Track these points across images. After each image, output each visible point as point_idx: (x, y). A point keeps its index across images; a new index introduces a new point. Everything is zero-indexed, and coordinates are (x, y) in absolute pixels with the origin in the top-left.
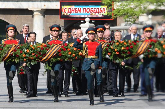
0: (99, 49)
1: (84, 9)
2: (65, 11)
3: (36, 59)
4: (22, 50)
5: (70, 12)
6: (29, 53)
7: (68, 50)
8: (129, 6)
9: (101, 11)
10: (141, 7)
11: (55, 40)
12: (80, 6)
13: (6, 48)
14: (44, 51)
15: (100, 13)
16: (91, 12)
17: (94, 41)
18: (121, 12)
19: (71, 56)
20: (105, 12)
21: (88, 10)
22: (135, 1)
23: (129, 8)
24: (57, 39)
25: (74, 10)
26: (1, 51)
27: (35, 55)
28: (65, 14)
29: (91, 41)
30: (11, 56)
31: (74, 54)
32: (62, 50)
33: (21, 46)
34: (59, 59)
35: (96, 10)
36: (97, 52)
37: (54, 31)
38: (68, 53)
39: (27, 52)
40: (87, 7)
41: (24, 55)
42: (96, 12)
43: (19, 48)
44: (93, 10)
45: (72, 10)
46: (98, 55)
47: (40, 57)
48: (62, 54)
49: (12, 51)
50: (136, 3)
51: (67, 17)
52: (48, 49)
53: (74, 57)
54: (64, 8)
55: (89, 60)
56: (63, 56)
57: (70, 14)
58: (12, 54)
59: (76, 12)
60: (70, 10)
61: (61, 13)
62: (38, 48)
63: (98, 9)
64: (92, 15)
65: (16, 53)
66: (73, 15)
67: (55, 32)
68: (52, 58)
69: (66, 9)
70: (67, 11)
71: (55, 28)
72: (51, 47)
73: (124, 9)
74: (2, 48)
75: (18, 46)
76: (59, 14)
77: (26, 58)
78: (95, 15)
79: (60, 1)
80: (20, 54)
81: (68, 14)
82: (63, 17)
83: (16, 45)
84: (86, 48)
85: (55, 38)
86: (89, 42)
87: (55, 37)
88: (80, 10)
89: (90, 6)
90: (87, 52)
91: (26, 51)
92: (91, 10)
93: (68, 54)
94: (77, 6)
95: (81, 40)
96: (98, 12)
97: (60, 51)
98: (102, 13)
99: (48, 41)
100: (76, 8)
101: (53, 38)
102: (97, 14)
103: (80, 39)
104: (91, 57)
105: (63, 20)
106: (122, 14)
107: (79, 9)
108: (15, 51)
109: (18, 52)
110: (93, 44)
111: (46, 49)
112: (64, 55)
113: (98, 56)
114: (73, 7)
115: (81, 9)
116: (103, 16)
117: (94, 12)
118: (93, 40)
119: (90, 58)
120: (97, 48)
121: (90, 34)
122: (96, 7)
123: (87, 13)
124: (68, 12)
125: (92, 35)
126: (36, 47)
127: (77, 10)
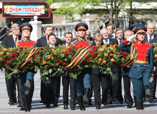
0: (150, 52)
1: (24, 8)
2: (7, 10)
3: (59, 66)
4: (42, 55)
5: (12, 11)
6: (50, 59)
7: (98, 56)
8: (70, 6)
9: (39, 10)
10: (80, 7)
11: (82, 41)
12: (20, 6)
13: (23, 54)
14: (69, 57)
15: (38, 12)
16: (30, 11)
17: (144, 43)
18: (64, 11)
19: (101, 63)
20: (43, 11)
21: (28, 10)
22: (74, 1)
23: (70, 7)
24: (83, 41)
25: (15, 10)
26: (17, 57)
27: (57, 62)
28: (7, 13)
29: (141, 43)
30: (29, 63)
31: (104, 61)
32: (90, 56)
33: (40, 51)
34: (87, 66)
35: (34, 9)
36: (148, 56)
37: (80, 30)
38: (98, 59)
39: (49, 58)
40: (26, 7)
41: (44, 62)
42: (34, 11)
43: (38, 53)
44: (32, 9)
45: (13, 10)
46: (149, 59)
47: (64, 64)
48: (91, 61)
49: (31, 57)
50: (76, 3)
51: (9, 15)
52: (74, 55)
53: (105, 64)
54: (6, 8)
55: (138, 65)
56: (92, 63)
57: (12, 13)
58: (30, 61)
59: (16, 11)
60: (11, 9)
61: (4, 12)
62: (62, 53)
63: (37, 8)
64: (31, 14)
65: (35, 59)
66: (14, 14)
67: (82, 32)
68: (79, 66)
69: (8, 8)
70: (8, 10)
71: (82, 27)
72: (77, 51)
73: (65, 8)
74: (18, 54)
75: (37, 50)
76: (1, 13)
77: (47, 65)
78: (34, 14)
79: (2, 1)
80: (40, 60)
81: (10, 13)
82: (5, 15)
83: (35, 49)
84: (134, 50)
85: (81, 39)
86: (139, 43)
87: (81, 37)
88: (20, 10)
89: (29, 6)
90: (136, 56)
91: (46, 57)
92: (30, 10)
93: (98, 61)
94: (17, 6)
95: (128, 42)
96: (37, 11)
97: (87, 58)
98: (40, 12)
99: (73, 43)
100: (17, 7)
101: (79, 39)
102: (35, 13)
103: (127, 40)
104: (141, 62)
105: (5, 18)
106: (64, 12)
107: (19, 8)
108: (33, 57)
109: (37, 58)
110: (143, 46)
111: (71, 54)
112: (93, 61)
113: (149, 61)
114: (14, 7)
115: (21, 8)
116: (41, 15)
117: (33, 11)
118: (143, 41)
119: (139, 64)
120: (149, 51)
121: (140, 33)
122: (35, 7)
123: (27, 12)
124: (10, 11)
125: (143, 35)
126: (59, 52)
127: (18, 9)
